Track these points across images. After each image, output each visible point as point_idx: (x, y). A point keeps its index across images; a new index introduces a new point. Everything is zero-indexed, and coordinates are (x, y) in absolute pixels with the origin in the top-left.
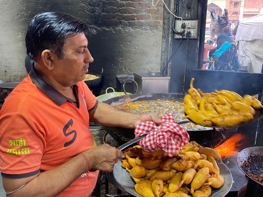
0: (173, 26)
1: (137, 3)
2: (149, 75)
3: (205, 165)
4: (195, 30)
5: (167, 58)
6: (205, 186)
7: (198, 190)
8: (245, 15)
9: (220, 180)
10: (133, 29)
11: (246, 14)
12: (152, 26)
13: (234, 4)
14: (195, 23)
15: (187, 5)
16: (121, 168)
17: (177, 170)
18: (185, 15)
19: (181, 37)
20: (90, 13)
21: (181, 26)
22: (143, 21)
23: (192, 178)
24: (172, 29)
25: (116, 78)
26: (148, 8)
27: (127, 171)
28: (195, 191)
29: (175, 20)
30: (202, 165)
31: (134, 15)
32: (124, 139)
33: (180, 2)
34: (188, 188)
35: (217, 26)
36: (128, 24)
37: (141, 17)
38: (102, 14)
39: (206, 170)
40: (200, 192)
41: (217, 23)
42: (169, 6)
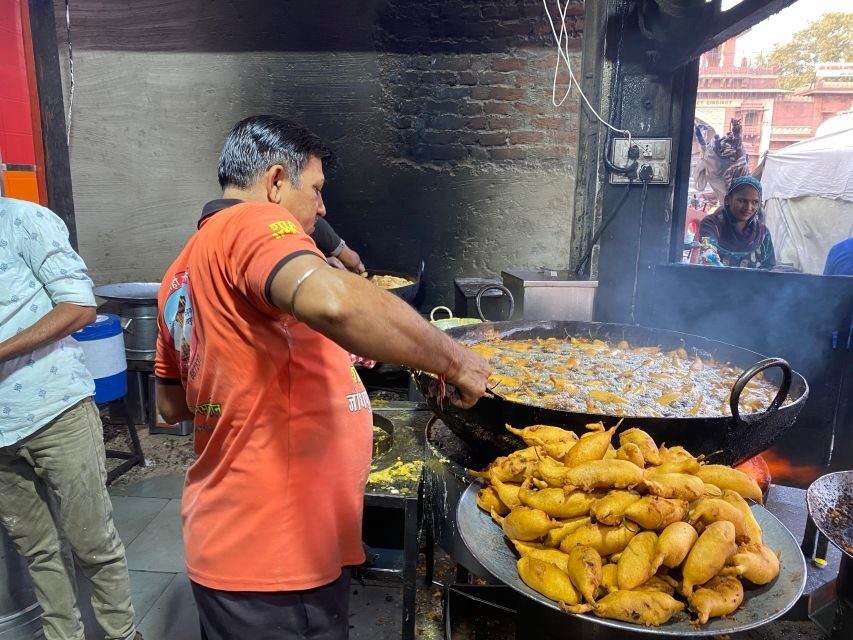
0: (606, 153)
1: (513, 103)
2: (543, 274)
3: (722, 514)
4: (664, 162)
5: (590, 234)
6: (724, 576)
7: (703, 586)
8: (775, 142)
9: (768, 561)
10: (501, 167)
11: (776, 140)
12: (546, 160)
13: (747, 116)
14: (662, 145)
15: (643, 101)
16: (478, 510)
17: (639, 526)
18: (639, 125)
19: (627, 180)
20: (396, 130)
21: (626, 153)
22: (525, 147)
23: (686, 550)
24: (604, 159)
25: (456, 285)
26: (539, 116)
27: (493, 520)
28: (695, 588)
29: (611, 138)
30: (714, 514)
31: (503, 133)
32: (482, 434)
33: (624, 93)
34: (674, 578)
35: (712, 162)
36: (488, 155)
37: (522, 138)
38: (427, 131)
39: (725, 530)
40: (712, 592)
41: (713, 154)
42: (596, 103)
